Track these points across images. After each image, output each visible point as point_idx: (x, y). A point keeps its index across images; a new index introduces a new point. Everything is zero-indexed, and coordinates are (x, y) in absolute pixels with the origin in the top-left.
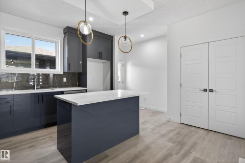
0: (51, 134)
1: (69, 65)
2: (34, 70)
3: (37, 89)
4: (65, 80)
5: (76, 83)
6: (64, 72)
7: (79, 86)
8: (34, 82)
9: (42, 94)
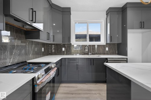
0: (99, 90)
1: (111, 37)
2: (88, 43)
3: (90, 55)
4: (107, 49)
5: (116, 52)
6: (107, 44)
7: (119, 54)
8: (88, 50)
9: (93, 59)
